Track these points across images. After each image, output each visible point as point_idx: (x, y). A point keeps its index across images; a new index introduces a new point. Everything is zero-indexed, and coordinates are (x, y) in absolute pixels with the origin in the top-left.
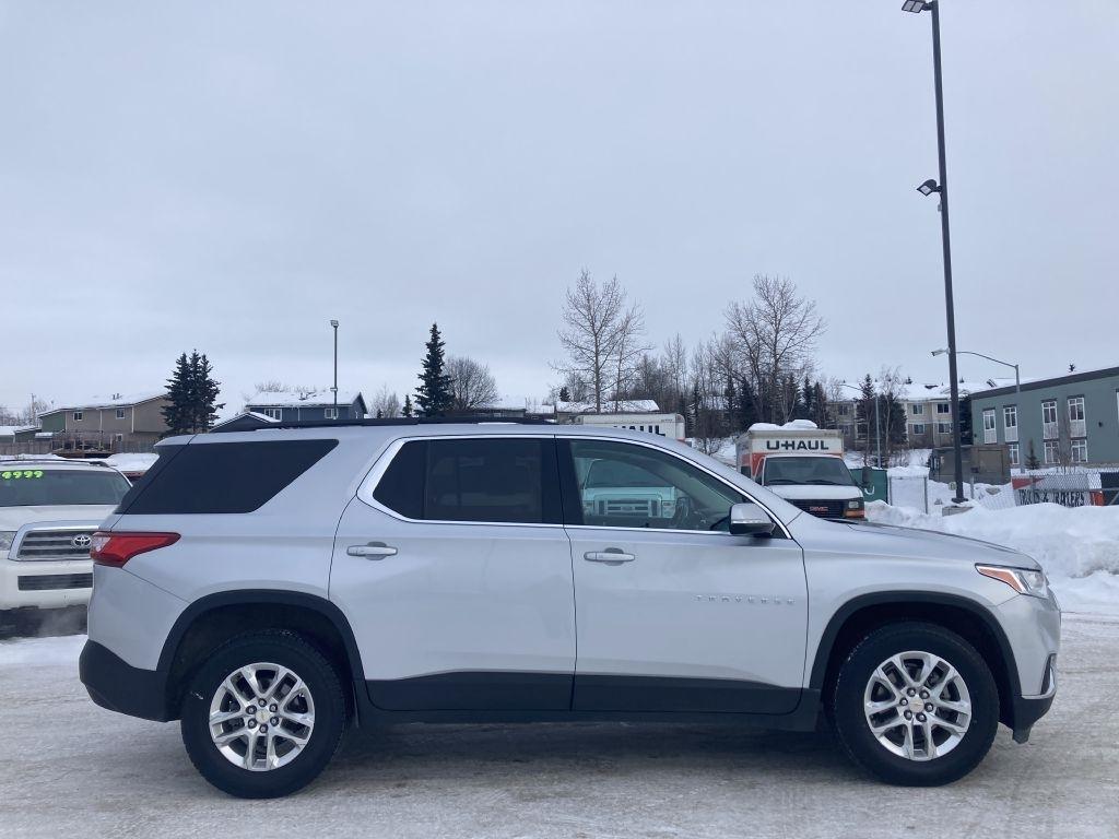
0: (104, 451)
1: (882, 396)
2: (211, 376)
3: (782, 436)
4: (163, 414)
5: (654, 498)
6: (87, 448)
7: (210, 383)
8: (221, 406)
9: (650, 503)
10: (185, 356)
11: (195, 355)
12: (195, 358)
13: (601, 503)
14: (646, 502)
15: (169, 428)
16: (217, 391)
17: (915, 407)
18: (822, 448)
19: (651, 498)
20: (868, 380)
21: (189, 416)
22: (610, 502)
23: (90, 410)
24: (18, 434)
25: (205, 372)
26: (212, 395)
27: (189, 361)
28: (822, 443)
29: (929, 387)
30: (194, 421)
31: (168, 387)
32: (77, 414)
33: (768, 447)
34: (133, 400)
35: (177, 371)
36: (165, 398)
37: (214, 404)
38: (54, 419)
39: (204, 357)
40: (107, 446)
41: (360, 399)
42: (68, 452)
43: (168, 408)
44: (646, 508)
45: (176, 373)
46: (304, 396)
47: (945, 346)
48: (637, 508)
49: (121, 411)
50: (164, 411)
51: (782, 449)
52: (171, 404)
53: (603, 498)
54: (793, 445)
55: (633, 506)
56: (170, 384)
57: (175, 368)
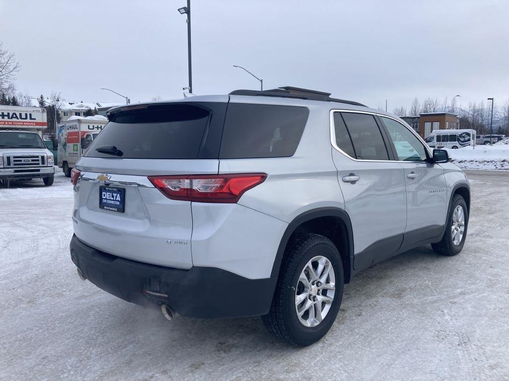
1: (49, 106)
3: (96, 123)
5: (42, 155)
9: (40, 157)
13: (8, 158)
14: (38, 157)
17: (64, 112)
19: (40, 155)
20: (42, 98)
22: (14, 157)
29: (71, 104)
33: (89, 128)
44: (38, 160)
47: (188, 86)
48: (32, 160)
51: (96, 129)
53: (9, 155)
55: (30, 159)
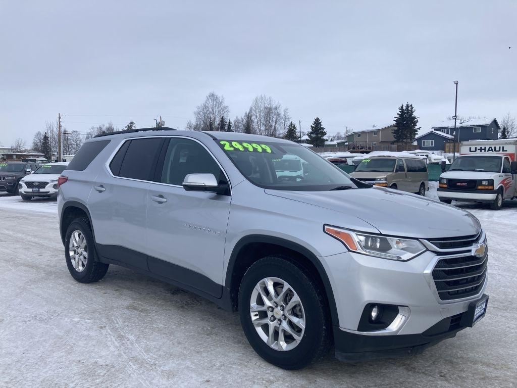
0: (368, 150)
2: (414, 114)
4: (392, 133)
6: (361, 149)
7: (414, 118)
8: (419, 129)
10: (403, 106)
11: (407, 105)
12: (408, 106)
15: (395, 140)
16: (417, 121)
18: (503, 150)
21: (405, 134)
23: (364, 133)
24: (338, 144)
25: (412, 112)
26: (415, 123)
27: (404, 108)
28: (503, 147)
30: (407, 136)
31: (395, 121)
32: (359, 134)
33: (470, 151)
34: (380, 127)
35: (399, 113)
36: (394, 126)
37: (416, 127)
38: (350, 137)
39: (411, 105)
40: (370, 148)
41: (495, 121)
42: (353, 151)
43: (395, 130)
45: (398, 114)
46: (462, 121)
49: (375, 132)
50: (393, 131)
51: (478, 151)
52: (396, 128)
54: (485, 149)
56: (396, 119)
57: (398, 112)
